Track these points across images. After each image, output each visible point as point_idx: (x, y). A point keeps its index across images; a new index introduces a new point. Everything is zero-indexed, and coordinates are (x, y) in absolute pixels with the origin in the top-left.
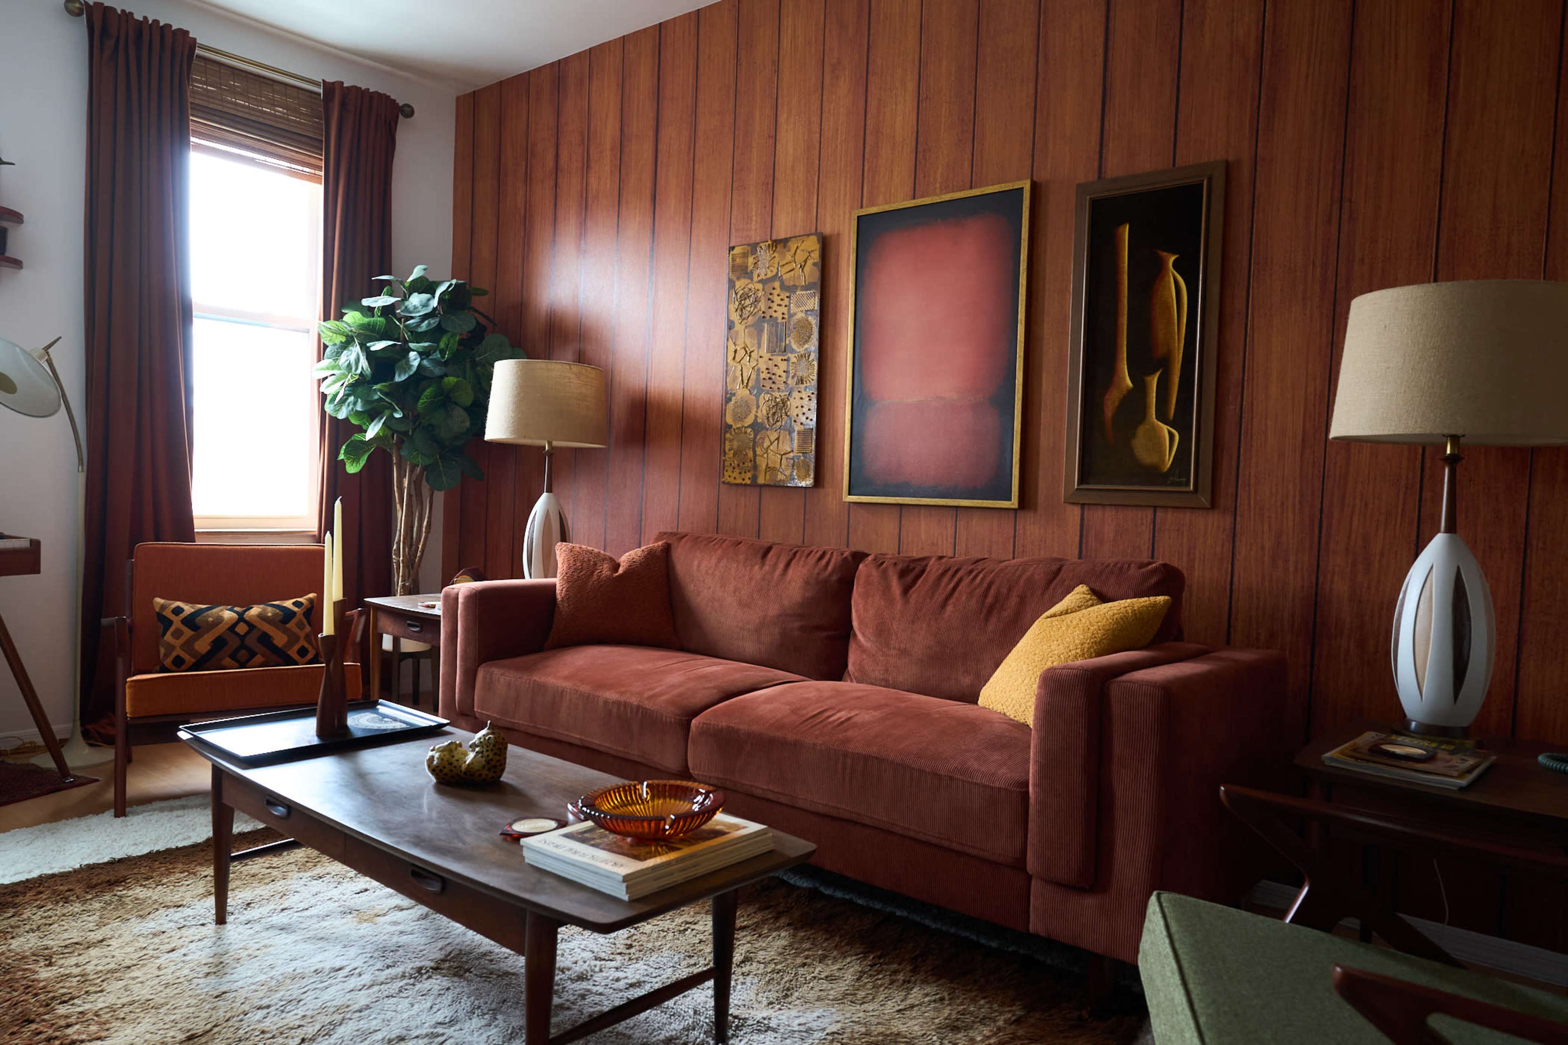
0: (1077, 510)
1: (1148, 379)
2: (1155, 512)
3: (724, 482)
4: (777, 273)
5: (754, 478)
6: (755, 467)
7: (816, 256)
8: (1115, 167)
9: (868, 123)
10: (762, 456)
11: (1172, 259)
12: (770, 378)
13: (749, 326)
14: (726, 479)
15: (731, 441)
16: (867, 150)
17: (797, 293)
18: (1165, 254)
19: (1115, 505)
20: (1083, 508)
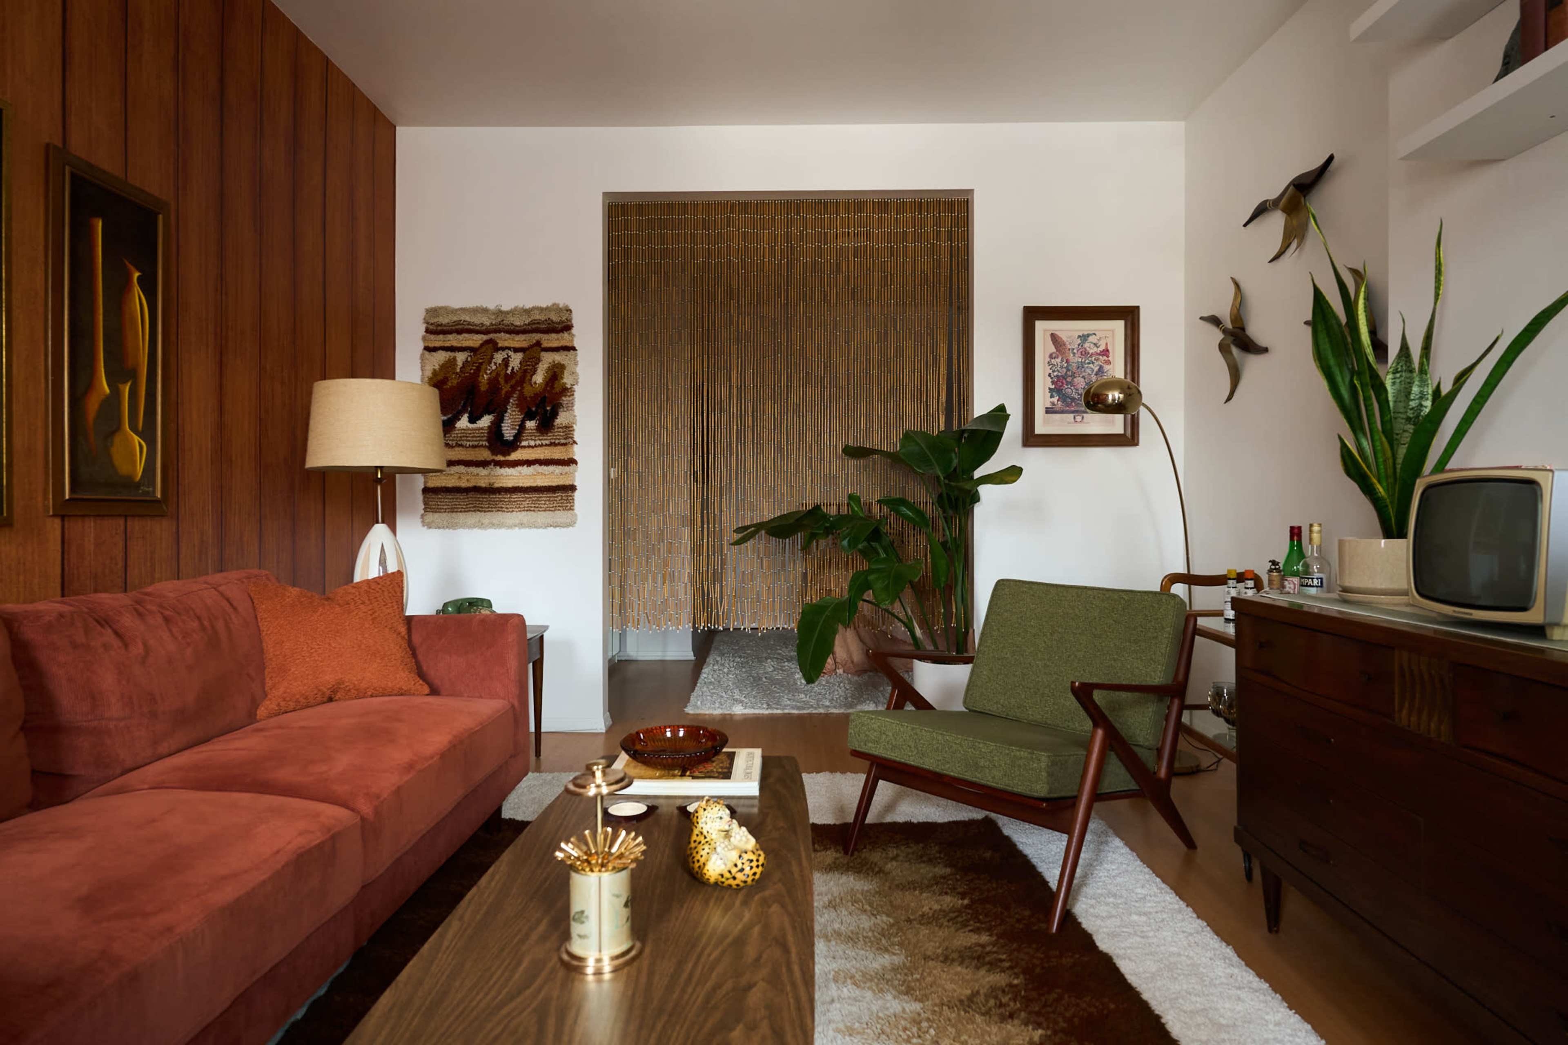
0: (57, 522)
1: (121, 386)
2: (126, 521)
8: (78, 145)
11: (137, 274)
18: (132, 268)
19: (95, 516)
20: (63, 521)
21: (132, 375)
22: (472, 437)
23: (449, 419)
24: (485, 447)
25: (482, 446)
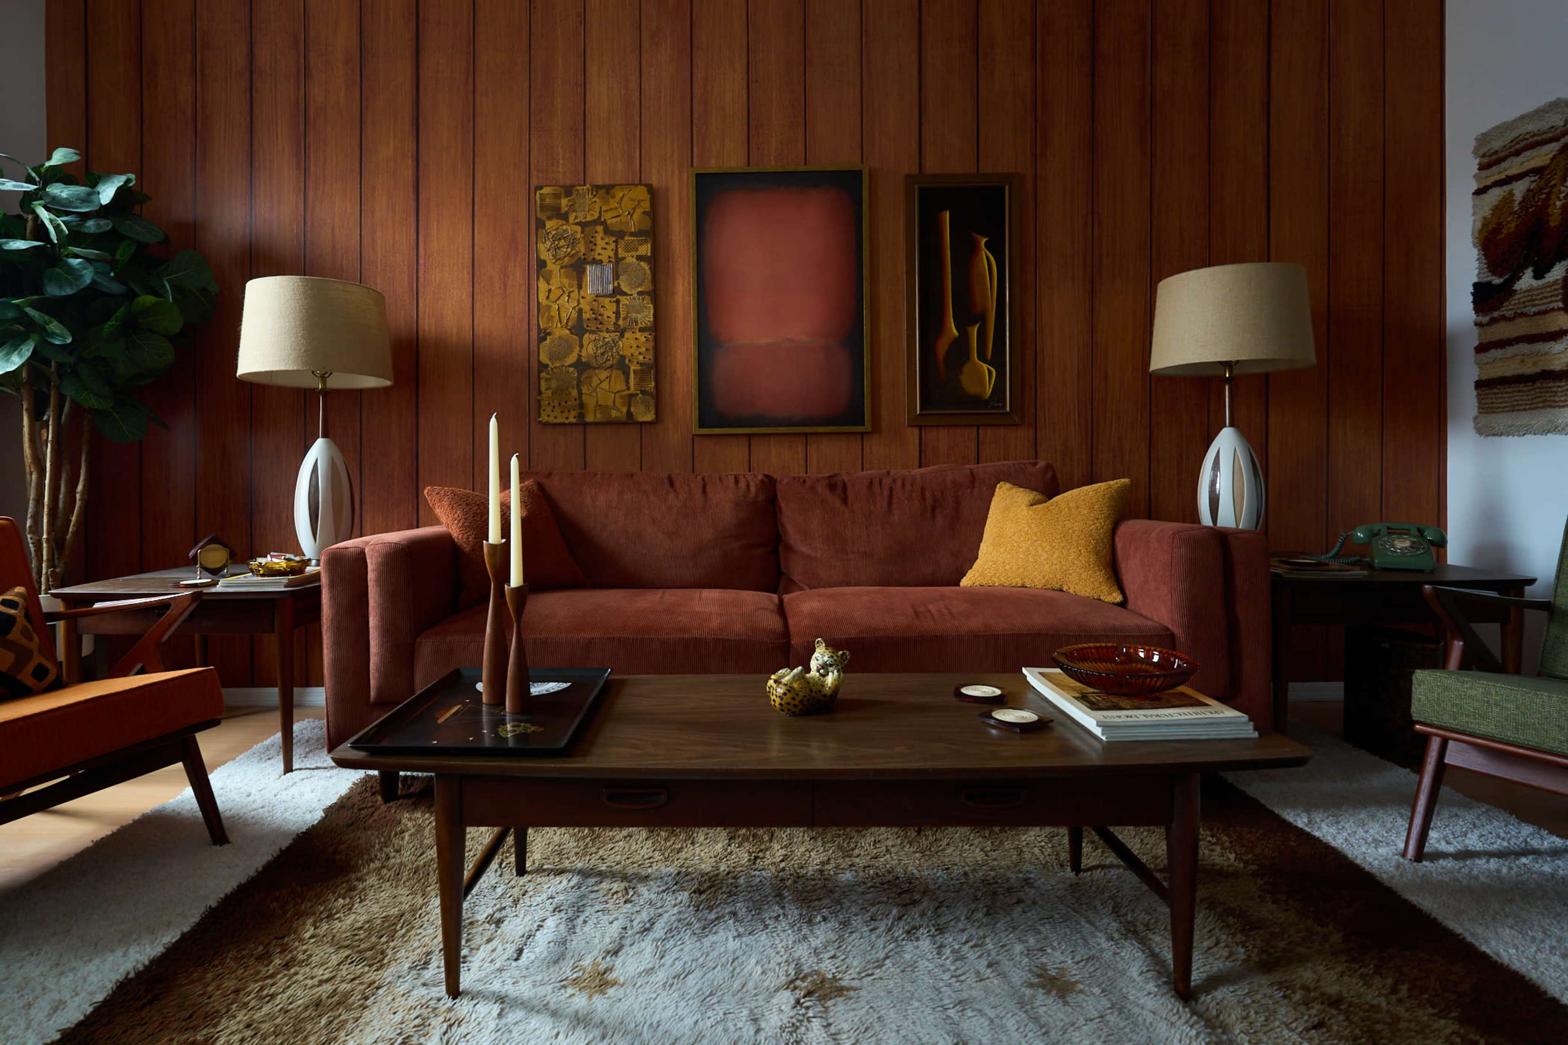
0: (916, 431)
1: (970, 329)
2: (978, 430)
3: (540, 422)
4: (599, 217)
5: (581, 416)
6: (582, 405)
7: (646, 206)
8: (932, 166)
9: (695, 92)
10: (590, 394)
11: (984, 240)
12: (596, 319)
13: (566, 267)
14: (544, 418)
15: (547, 380)
16: (695, 116)
17: (626, 238)
18: (979, 236)
19: (947, 426)
20: (920, 430)
21: (982, 319)
22: (1541, 299)
23: (1506, 281)
24: (1559, 309)
25: (1553, 310)
